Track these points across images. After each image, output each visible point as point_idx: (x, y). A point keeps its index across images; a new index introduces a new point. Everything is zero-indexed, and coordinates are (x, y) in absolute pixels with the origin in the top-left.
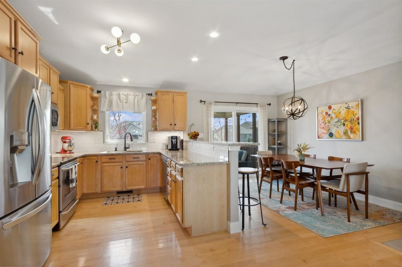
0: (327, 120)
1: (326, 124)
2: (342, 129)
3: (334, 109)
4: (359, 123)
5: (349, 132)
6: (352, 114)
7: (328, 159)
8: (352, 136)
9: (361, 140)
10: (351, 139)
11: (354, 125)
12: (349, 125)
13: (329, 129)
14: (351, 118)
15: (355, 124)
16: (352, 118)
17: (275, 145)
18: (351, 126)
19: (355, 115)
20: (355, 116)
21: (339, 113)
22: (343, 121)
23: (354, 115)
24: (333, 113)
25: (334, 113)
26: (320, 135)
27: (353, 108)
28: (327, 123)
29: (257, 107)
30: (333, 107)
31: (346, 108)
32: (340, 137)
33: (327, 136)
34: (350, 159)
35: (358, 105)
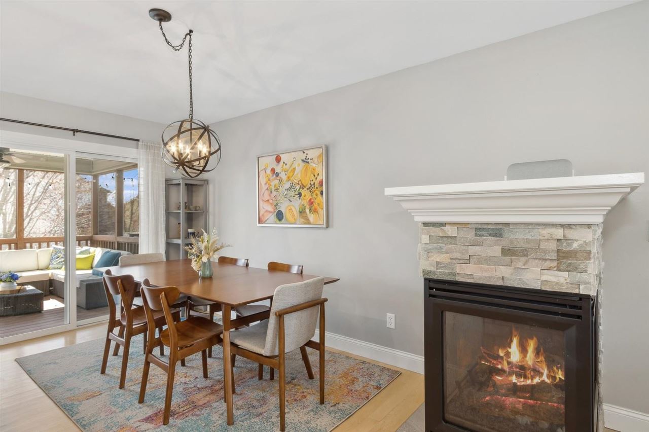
0: (273, 184)
1: (271, 192)
2: (297, 203)
3: (284, 163)
4: (322, 193)
5: (307, 211)
6: (312, 173)
7: (268, 269)
8: (312, 217)
9: (325, 226)
10: (309, 223)
11: (314, 195)
12: (307, 197)
13: (277, 205)
14: (310, 182)
15: (317, 195)
16: (312, 183)
17: (179, 238)
18: (311, 197)
19: (316, 176)
20: (316, 179)
21: (292, 170)
22: (298, 187)
23: (314, 176)
24: (282, 171)
25: (285, 171)
26: (263, 215)
27: (313, 163)
28: (273, 190)
29: (137, 148)
30: (284, 158)
31: (303, 161)
32: (293, 220)
33: (273, 217)
34: (302, 267)
35: (320, 156)
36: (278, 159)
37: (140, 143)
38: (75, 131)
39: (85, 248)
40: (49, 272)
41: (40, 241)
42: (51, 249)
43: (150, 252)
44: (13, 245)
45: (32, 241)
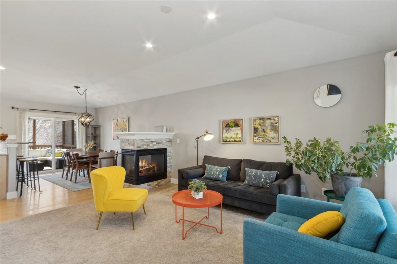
0: (116, 128)
24: (119, 124)
26: (114, 137)
27: (126, 122)
31: (123, 121)
33: (116, 138)
35: (127, 120)
36: (118, 121)
37: (77, 114)
38: (55, 112)
39: (59, 149)
40: (46, 158)
41: (42, 147)
42: (46, 149)
43: (80, 148)
44: (31, 148)
45: (39, 146)
